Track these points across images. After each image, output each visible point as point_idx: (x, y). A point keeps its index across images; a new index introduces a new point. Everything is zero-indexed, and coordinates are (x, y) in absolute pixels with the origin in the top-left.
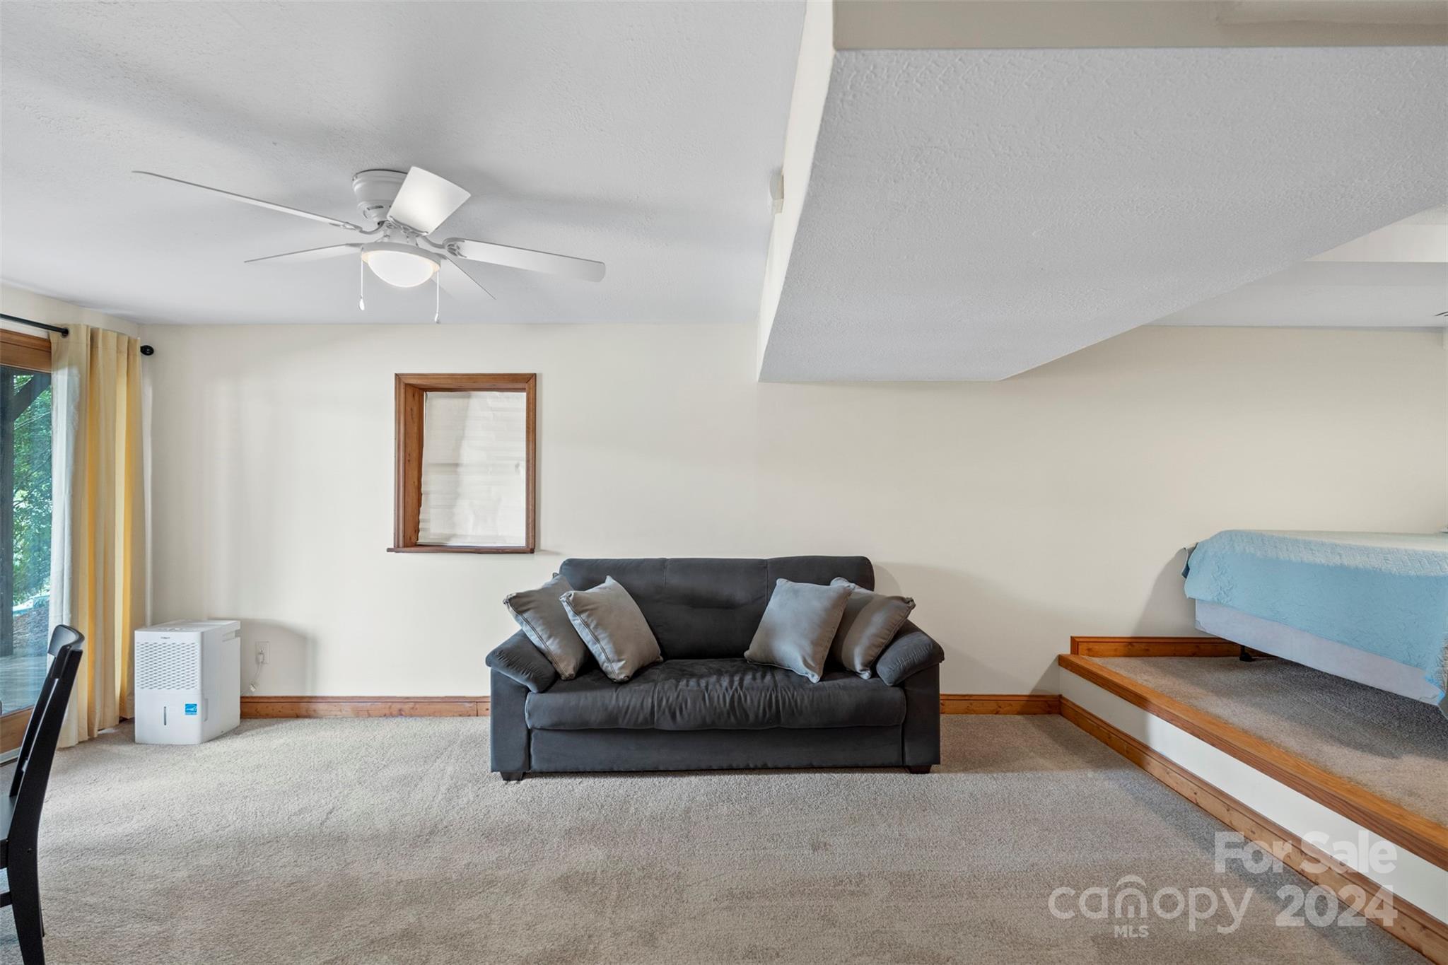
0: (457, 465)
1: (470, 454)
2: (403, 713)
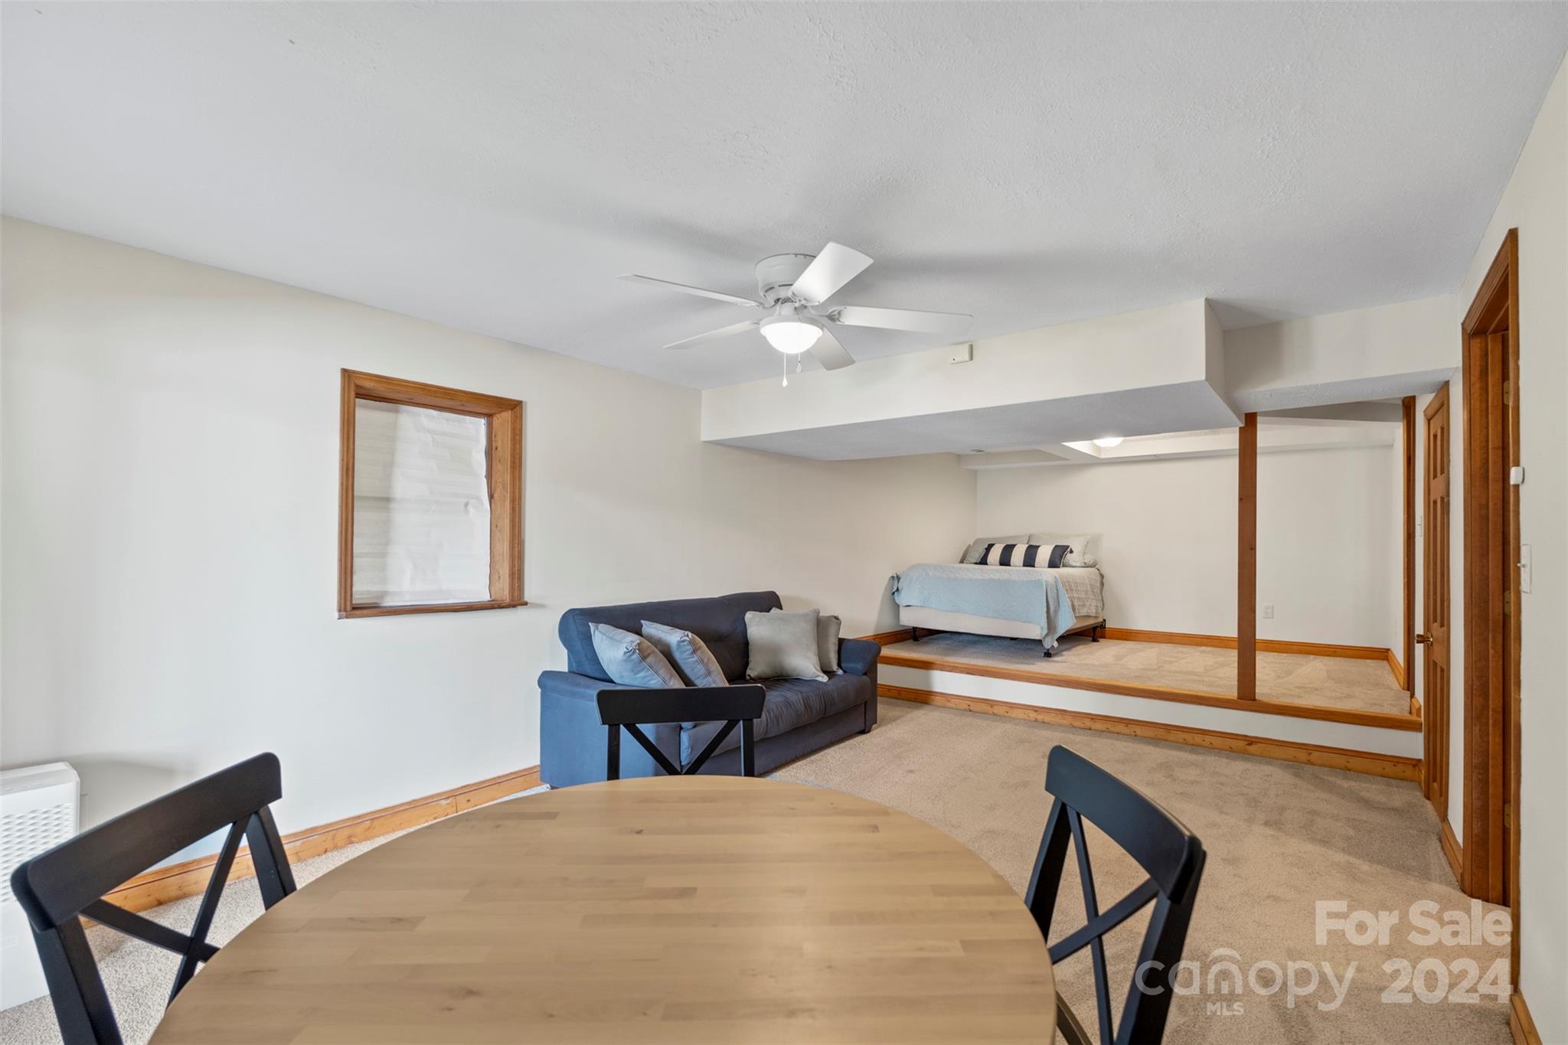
0: (388, 500)
1: (402, 487)
2: (353, 839)
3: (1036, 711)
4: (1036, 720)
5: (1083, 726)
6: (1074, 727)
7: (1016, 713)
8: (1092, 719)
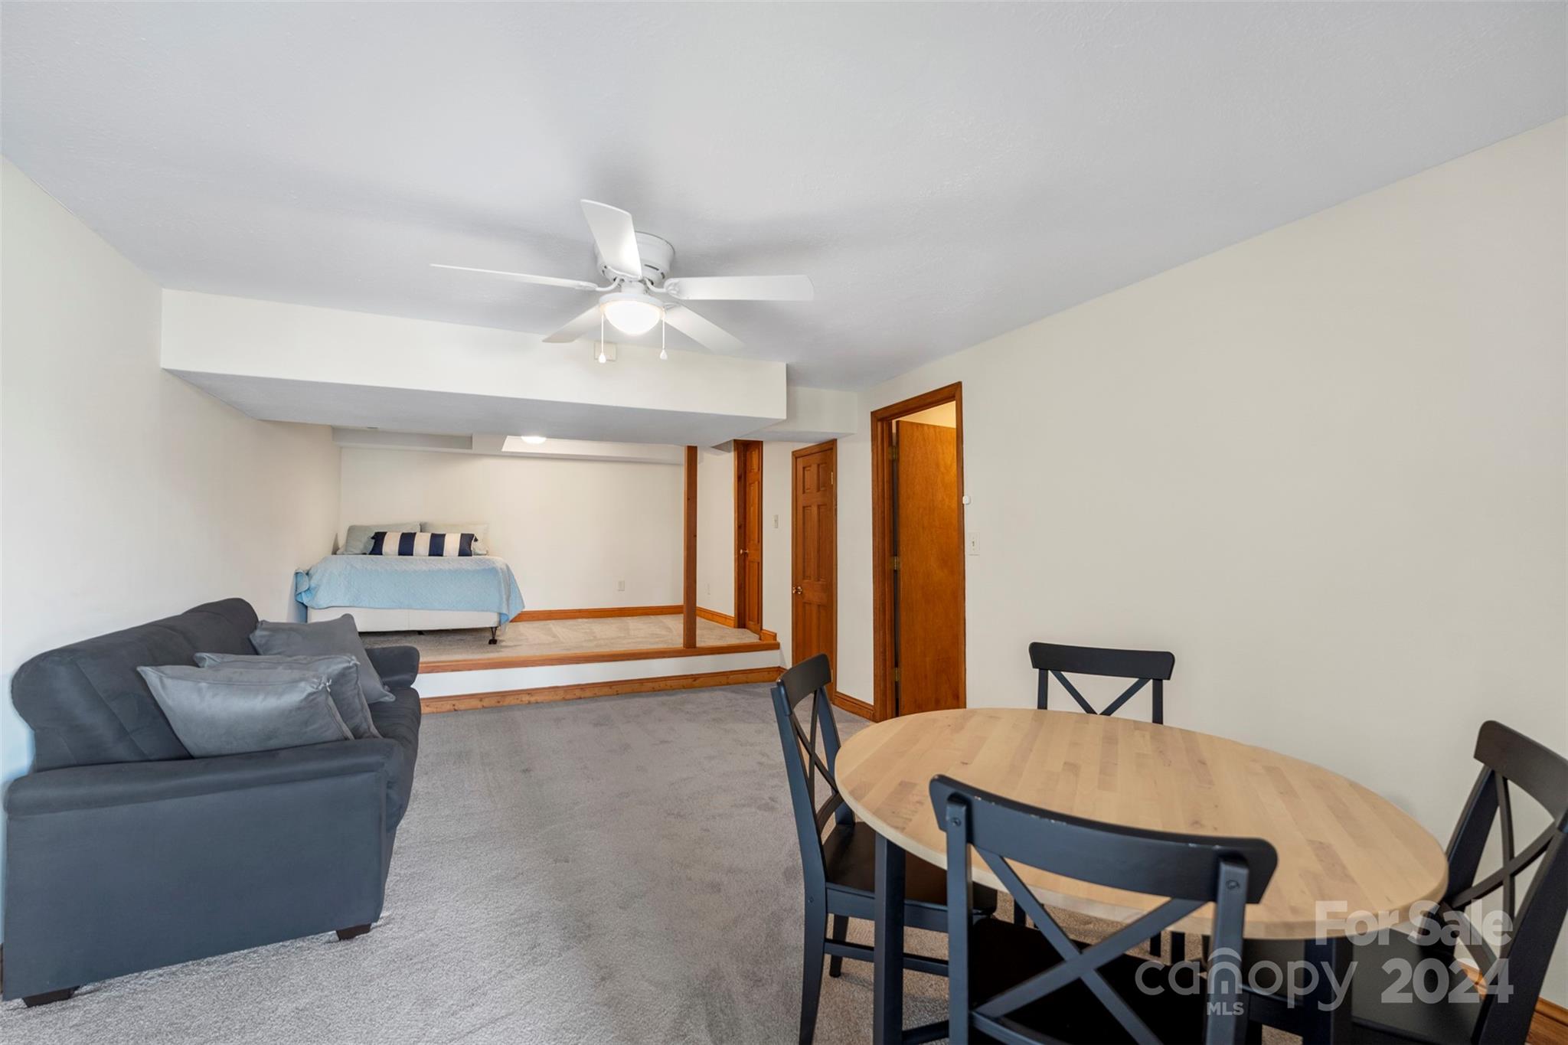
3: (529, 694)
4: (529, 703)
5: (575, 697)
6: (566, 700)
7: (509, 700)
8: (582, 689)
